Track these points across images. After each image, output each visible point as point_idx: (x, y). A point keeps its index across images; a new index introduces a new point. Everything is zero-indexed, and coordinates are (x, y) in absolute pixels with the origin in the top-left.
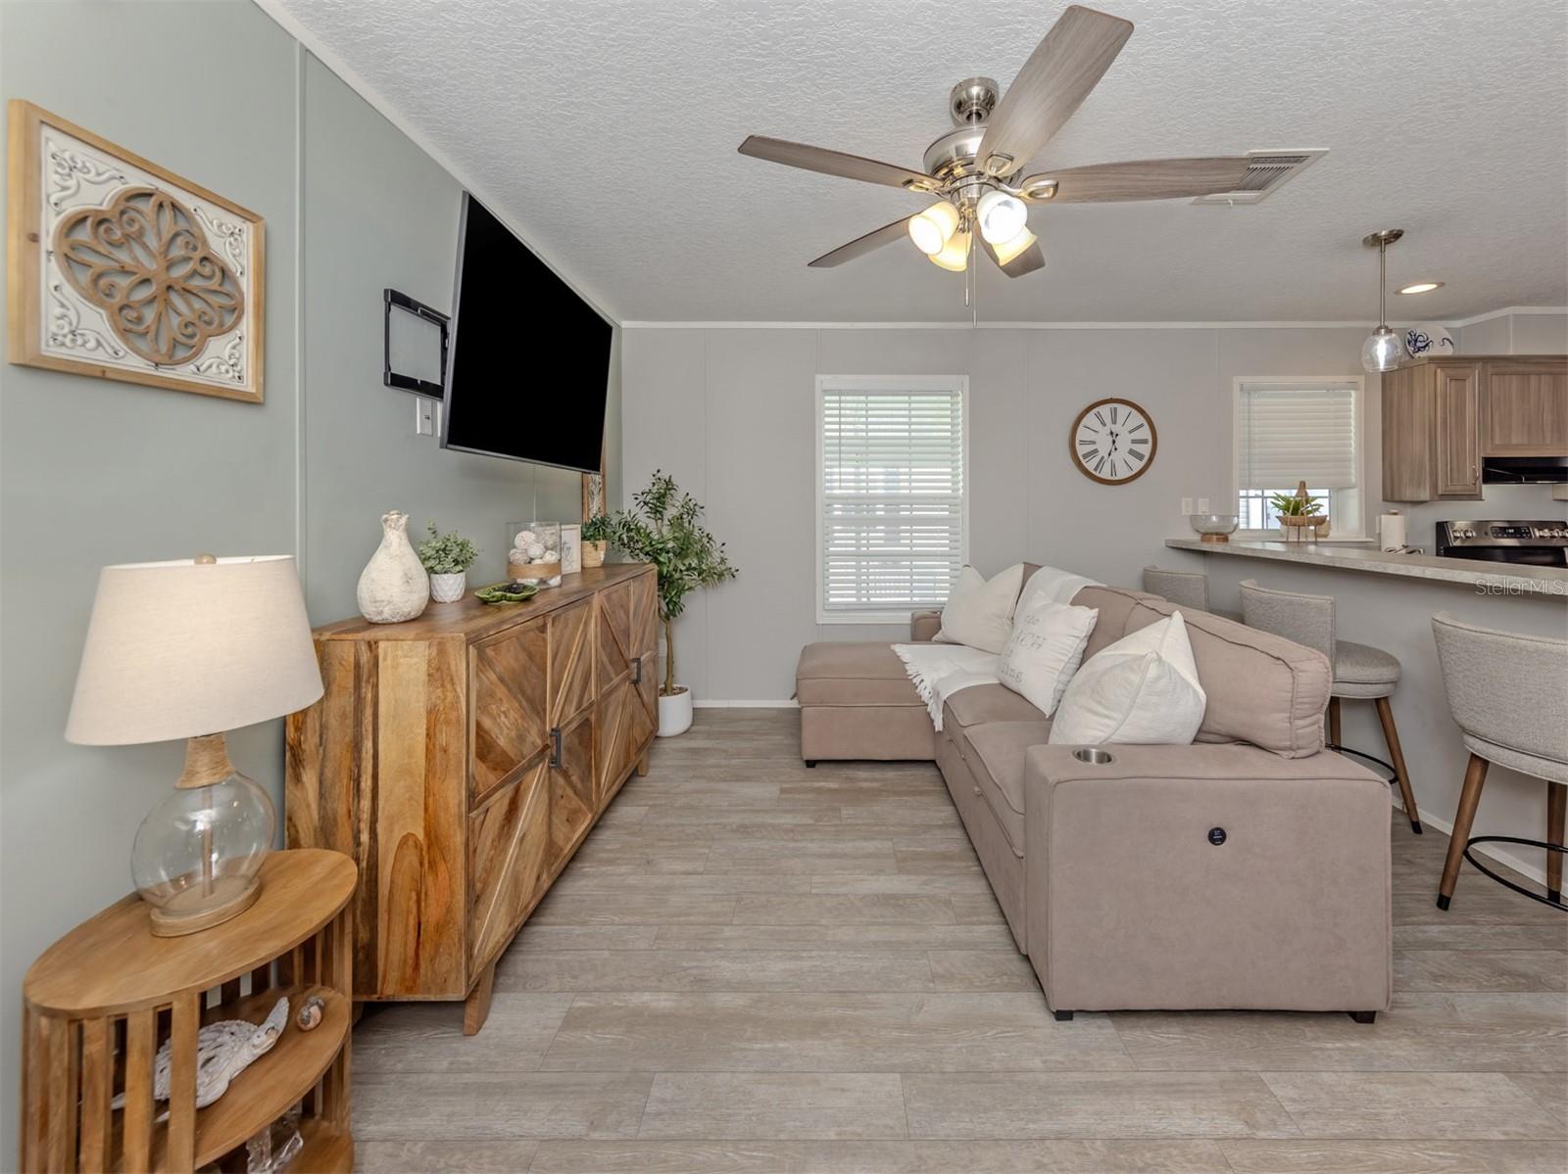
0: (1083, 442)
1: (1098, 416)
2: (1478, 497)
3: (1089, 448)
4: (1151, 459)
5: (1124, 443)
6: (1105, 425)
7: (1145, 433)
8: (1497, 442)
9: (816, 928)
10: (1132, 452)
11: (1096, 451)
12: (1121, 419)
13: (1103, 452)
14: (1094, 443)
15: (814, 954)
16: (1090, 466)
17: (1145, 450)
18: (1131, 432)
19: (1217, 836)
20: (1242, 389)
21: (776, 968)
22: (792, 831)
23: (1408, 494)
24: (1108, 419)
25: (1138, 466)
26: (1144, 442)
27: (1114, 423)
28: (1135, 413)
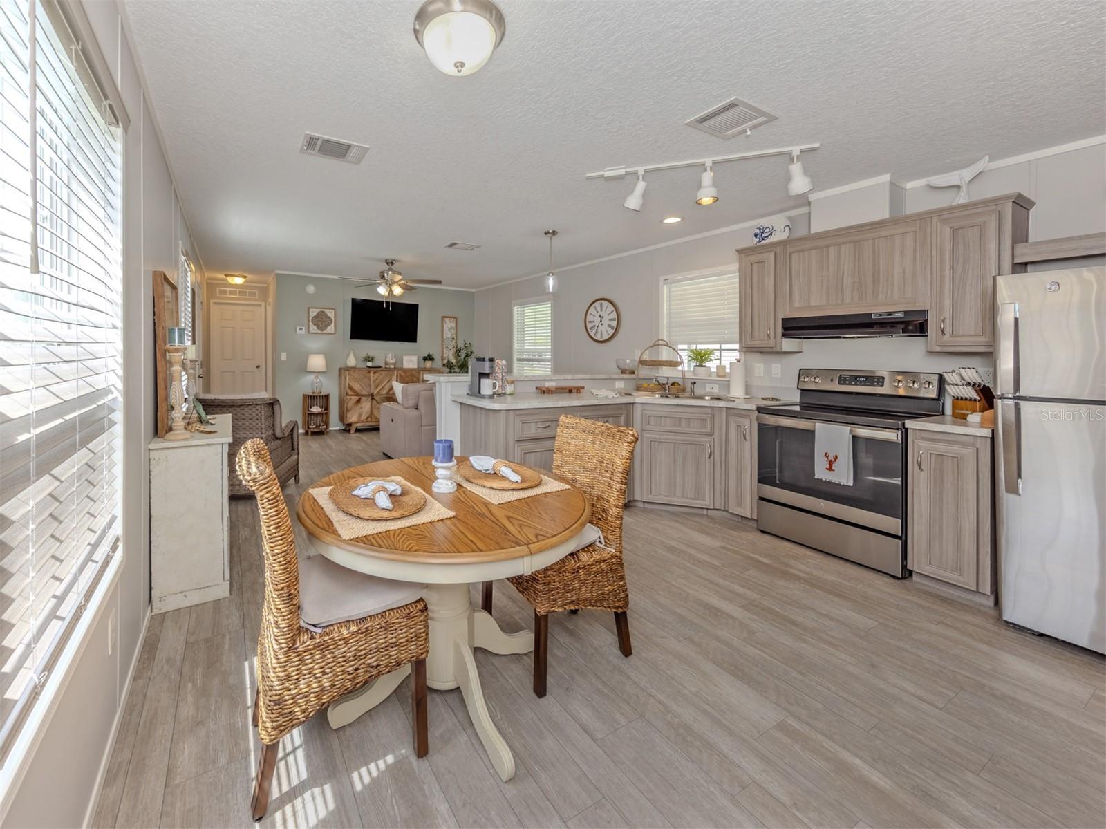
0: (590, 322)
1: (595, 307)
3: (593, 324)
4: (617, 329)
5: (606, 321)
6: (598, 312)
7: (614, 315)
8: (797, 305)
10: (609, 326)
11: (595, 326)
12: (605, 308)
13: (598, 326)
14: (594, 322)
16: (592, 334)
17: (614, 324)
18: (609, 315)
24: (599, 309)
25: (611, 332)
26: (614, 320)
27: (601, 311)
28: (610, 305)
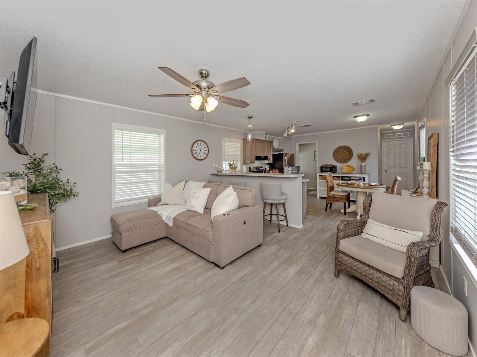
0: (194, 150)
1: (197, 144)
2: (255, 163)
3: (196, 151)
4: (208, 155)
5: (203, 151)
6: (199, 146)
7: (206, 149)
8: (257, 153)
9: (159, 284)
10: (204, 153)
11: (197, 152)
12: (202, 145)
13: (198, 153)
15: (163, 289)
16: (195, 156)
17: (207, 152)
18: (204, 148)
19: (245, 223)
20: (223, 140)
21: (154, 297)
22: (132, 269)
23: (247, 163)
24: (199, 145)
25: (205, 156)
26: (206, 150)
27: (201, 146)
28: (205, 144)
